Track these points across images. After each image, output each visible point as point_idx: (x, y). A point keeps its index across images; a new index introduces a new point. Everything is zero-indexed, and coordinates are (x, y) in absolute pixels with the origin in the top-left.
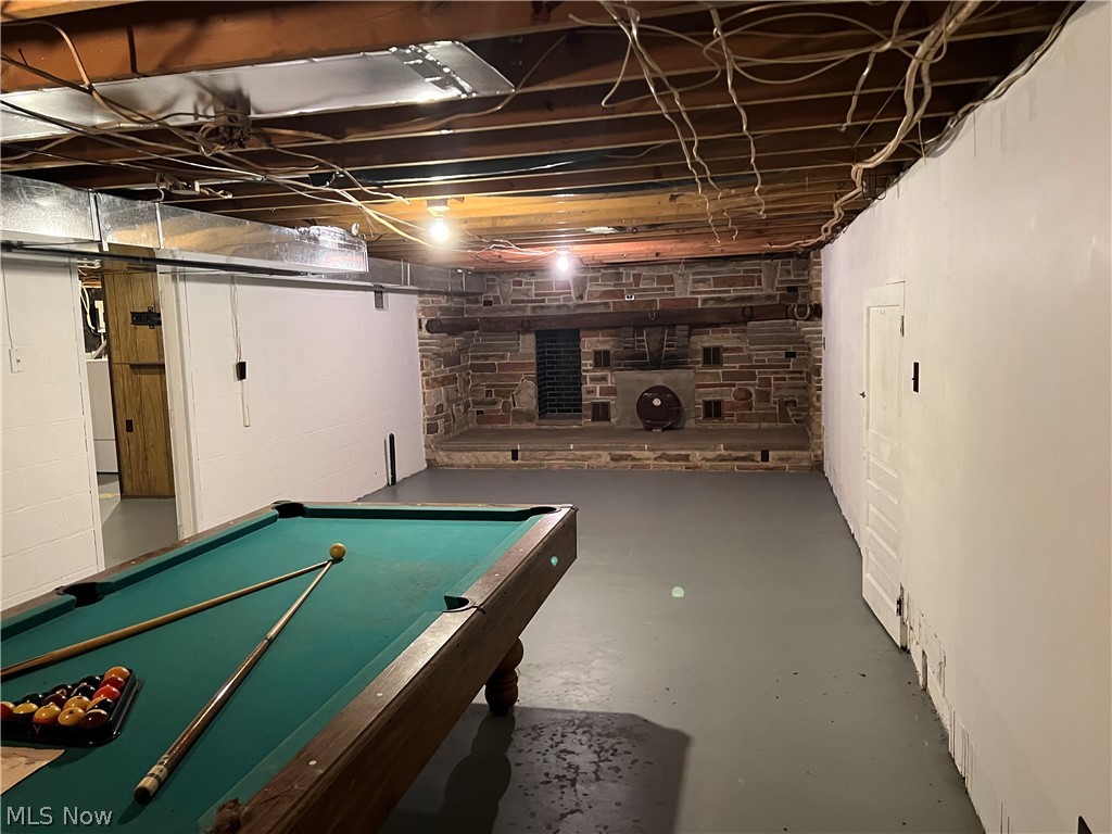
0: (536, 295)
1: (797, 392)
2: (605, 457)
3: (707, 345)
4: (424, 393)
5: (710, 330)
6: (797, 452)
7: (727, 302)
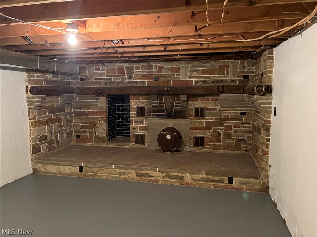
0: (107, 76)
1: (247, 135)
2: (133, 174)
3: (197, 106)
4: (31, 130)
5: (199, 98)
6: (251, 180)
7: (209, 83)
